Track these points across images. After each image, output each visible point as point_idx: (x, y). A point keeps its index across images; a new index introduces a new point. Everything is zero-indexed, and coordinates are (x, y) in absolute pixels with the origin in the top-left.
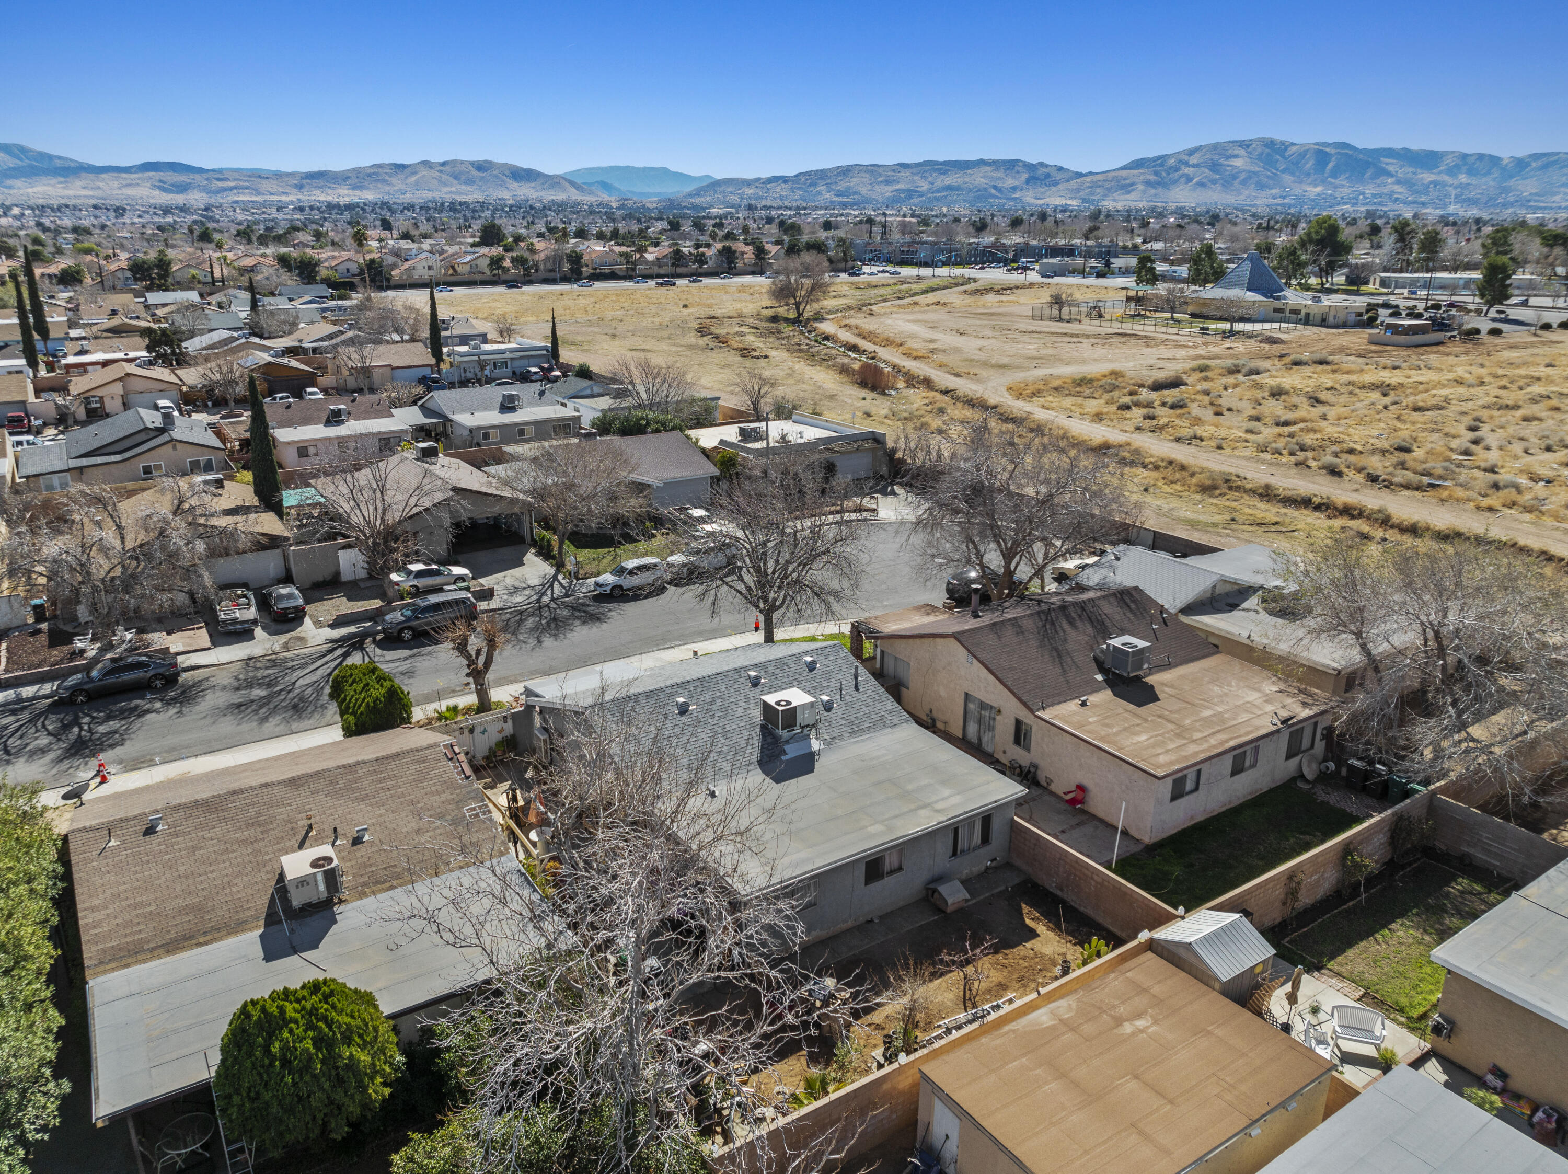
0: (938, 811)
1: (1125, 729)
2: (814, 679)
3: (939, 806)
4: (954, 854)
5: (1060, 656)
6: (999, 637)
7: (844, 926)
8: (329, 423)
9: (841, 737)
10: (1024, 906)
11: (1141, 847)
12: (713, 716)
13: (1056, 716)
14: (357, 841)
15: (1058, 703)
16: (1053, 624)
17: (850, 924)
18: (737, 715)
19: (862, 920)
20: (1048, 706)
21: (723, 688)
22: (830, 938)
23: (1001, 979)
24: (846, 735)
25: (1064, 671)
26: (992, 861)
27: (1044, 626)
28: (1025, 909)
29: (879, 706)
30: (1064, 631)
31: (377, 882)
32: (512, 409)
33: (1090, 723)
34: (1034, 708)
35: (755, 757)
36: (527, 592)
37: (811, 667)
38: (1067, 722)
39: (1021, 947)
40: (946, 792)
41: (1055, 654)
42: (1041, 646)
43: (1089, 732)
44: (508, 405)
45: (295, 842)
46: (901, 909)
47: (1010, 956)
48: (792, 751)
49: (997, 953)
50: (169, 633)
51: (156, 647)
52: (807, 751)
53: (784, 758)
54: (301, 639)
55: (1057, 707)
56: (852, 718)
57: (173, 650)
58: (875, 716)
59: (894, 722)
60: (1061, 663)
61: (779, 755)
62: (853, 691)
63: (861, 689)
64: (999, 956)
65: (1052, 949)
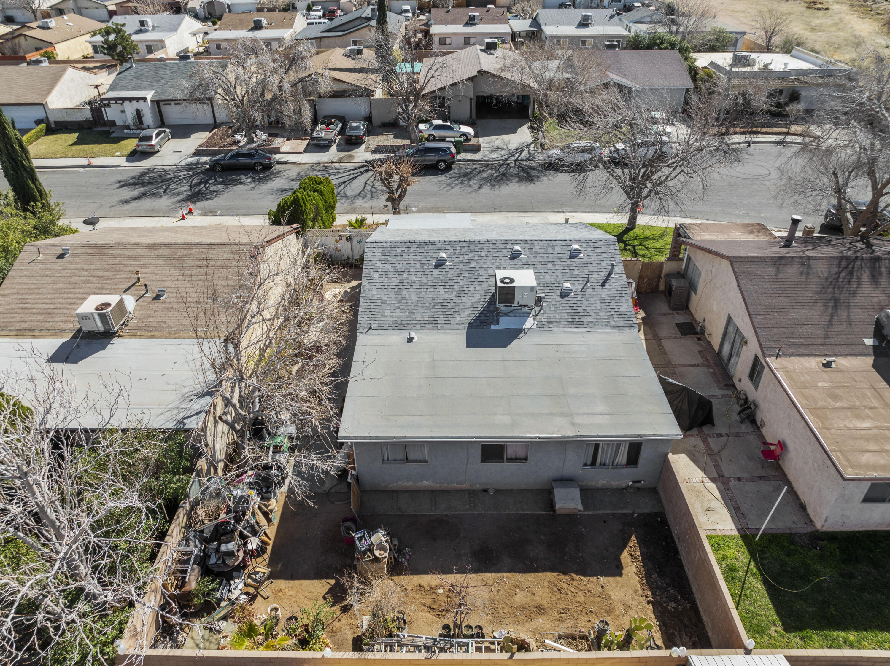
0: (573, 424)
1: (852, 408)
2: (569, 265)
3: (578, 420)
4: (593, 463)
5: (835, 308)
6: (778, 272)
7: (459, 487)
8: (467, 24)
9: (557, 324)
10: (634, 538)
11: (809, 529)
12: (459, 275)
13: (784, 369)
14: (157, 298)
15: (799, 356)
16: (851, 273)
17: (464, 486)
18: (481, 279)
19: (478, 487)
20: (785, 355)
21: (483, 254)
22: (443, 491)
23: (544, 602)
24: (564, 322)
25: (830, 324)
26: (634, 482)
27: (840, 273)
28: (633, 542)
29: (613, 305)
30: (859, 283)
31: (147, 330)
32: (586, 26)
33: (817, 388)
34: (767, 352)
35: (469, 319)
36: (503, 152)
37: (574, 255)
38: (790, 378)
39: (593, 579)
40: (601, 407)
41: (831, 304)
42: (822, 292)
43: (805, 397)
44: (584, 23)
45: (124, 287)
46: (521, 491)
47: (575, 583)
48: (505, 323)
49: (565, 573)
50: (288, 140)
51: (274, 146)
52: (518, 327)
53: (493, 327)
54: (351, 157)
55: (795, 359)
56: (580, 310)
57: (282, 150)
58: (603, 314)
59: (618, 324)
60: (832, 316)
61: (491, 323)
62: (598, 286)
63: (607, 286)
64: (564, 578)
65: (623, 595)
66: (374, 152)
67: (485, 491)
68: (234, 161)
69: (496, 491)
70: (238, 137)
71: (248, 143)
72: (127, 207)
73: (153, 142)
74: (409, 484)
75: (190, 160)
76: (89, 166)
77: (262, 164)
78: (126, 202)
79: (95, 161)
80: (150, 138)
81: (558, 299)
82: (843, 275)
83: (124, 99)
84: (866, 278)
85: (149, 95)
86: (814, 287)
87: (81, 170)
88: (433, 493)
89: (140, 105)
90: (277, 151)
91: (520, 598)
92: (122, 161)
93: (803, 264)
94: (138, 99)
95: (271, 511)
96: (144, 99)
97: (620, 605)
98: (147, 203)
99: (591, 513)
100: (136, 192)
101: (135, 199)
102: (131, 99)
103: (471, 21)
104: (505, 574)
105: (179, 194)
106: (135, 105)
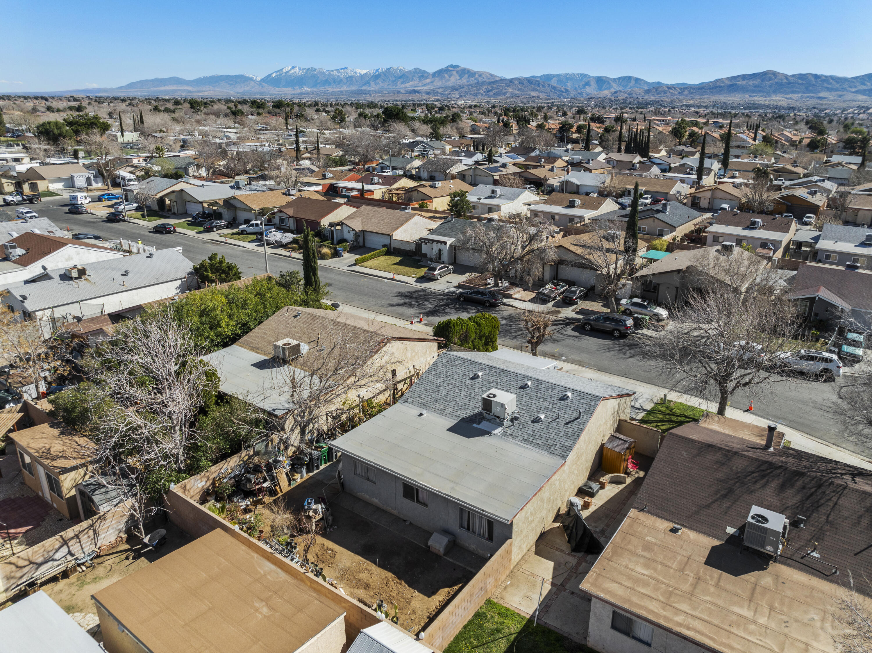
0: (453, 488)
1: (650, 560)
2: (554, 404)
3: (460, 489)
4: (468, 528)
6: (698, 455)
8: (747, 228)
9: (515, 437)
12: (480, 388)
13: (634, 519)
14: (319, 351)
15: (659, 517)
17: (395, 512)
19: (401, 516)
20: (648, 512)
21: (504, 380)
22: (383, 510)
23: (373, 585)
24: (521, 438)
29: (563, 439)
31: (304, 366)
35: (464, 416)
37: (563, 398)
38: (629, 526)
41: (723, 492)
45: (310, 341)
47: (399, 586)
48: (484, 425)
49: (399, 579)
50: (524, 290)
51: (509, 292)
52: (489, 430)
53: (475, 425)
54: (559, 312)
55: (653, 518)
56: (538, 434)
57: (514, 296)
58: (551, 442)
59: (556, 452)
60: (716, 500)
61: (475, 423)
62: (562, 423)
63: (569, 426)
64: (396, 580)
65: (419, 606)
66: (577, 313)
67: (405, 521)
68: (472, 296)
69: (411, 523)
70: (489, 281)
71: (494, 287)
72: (390, 309)
73: (436, 273)
74: (366, 497)
75: (452, 289)
76: (392, 279)
77: (490, 303)
78: (392, 305)
79: (397, 277)
80: (434, 269)
81: (529, 423)
82: (756, 475)
83: (433, 241)
84: (775, 484)
85: (450, 241)
86: (720, 475)
87: (386, 281)
88: (378, 509)
89: (442, 246)
90: (509, 296)
91: (364, 576)
92: (411, 281)
93: (726, 455)
94: (442, 242)
95: (294, 480)
96: (445, 243)
97: (411, 609)
98: (403, 310)
99: (451, 560)
100: (402, 301)
101: (398, 305)
102: (437, 242)
103: (752, 226)
104: (368, 562)
105: (425, 308)
106: (440, 246)
